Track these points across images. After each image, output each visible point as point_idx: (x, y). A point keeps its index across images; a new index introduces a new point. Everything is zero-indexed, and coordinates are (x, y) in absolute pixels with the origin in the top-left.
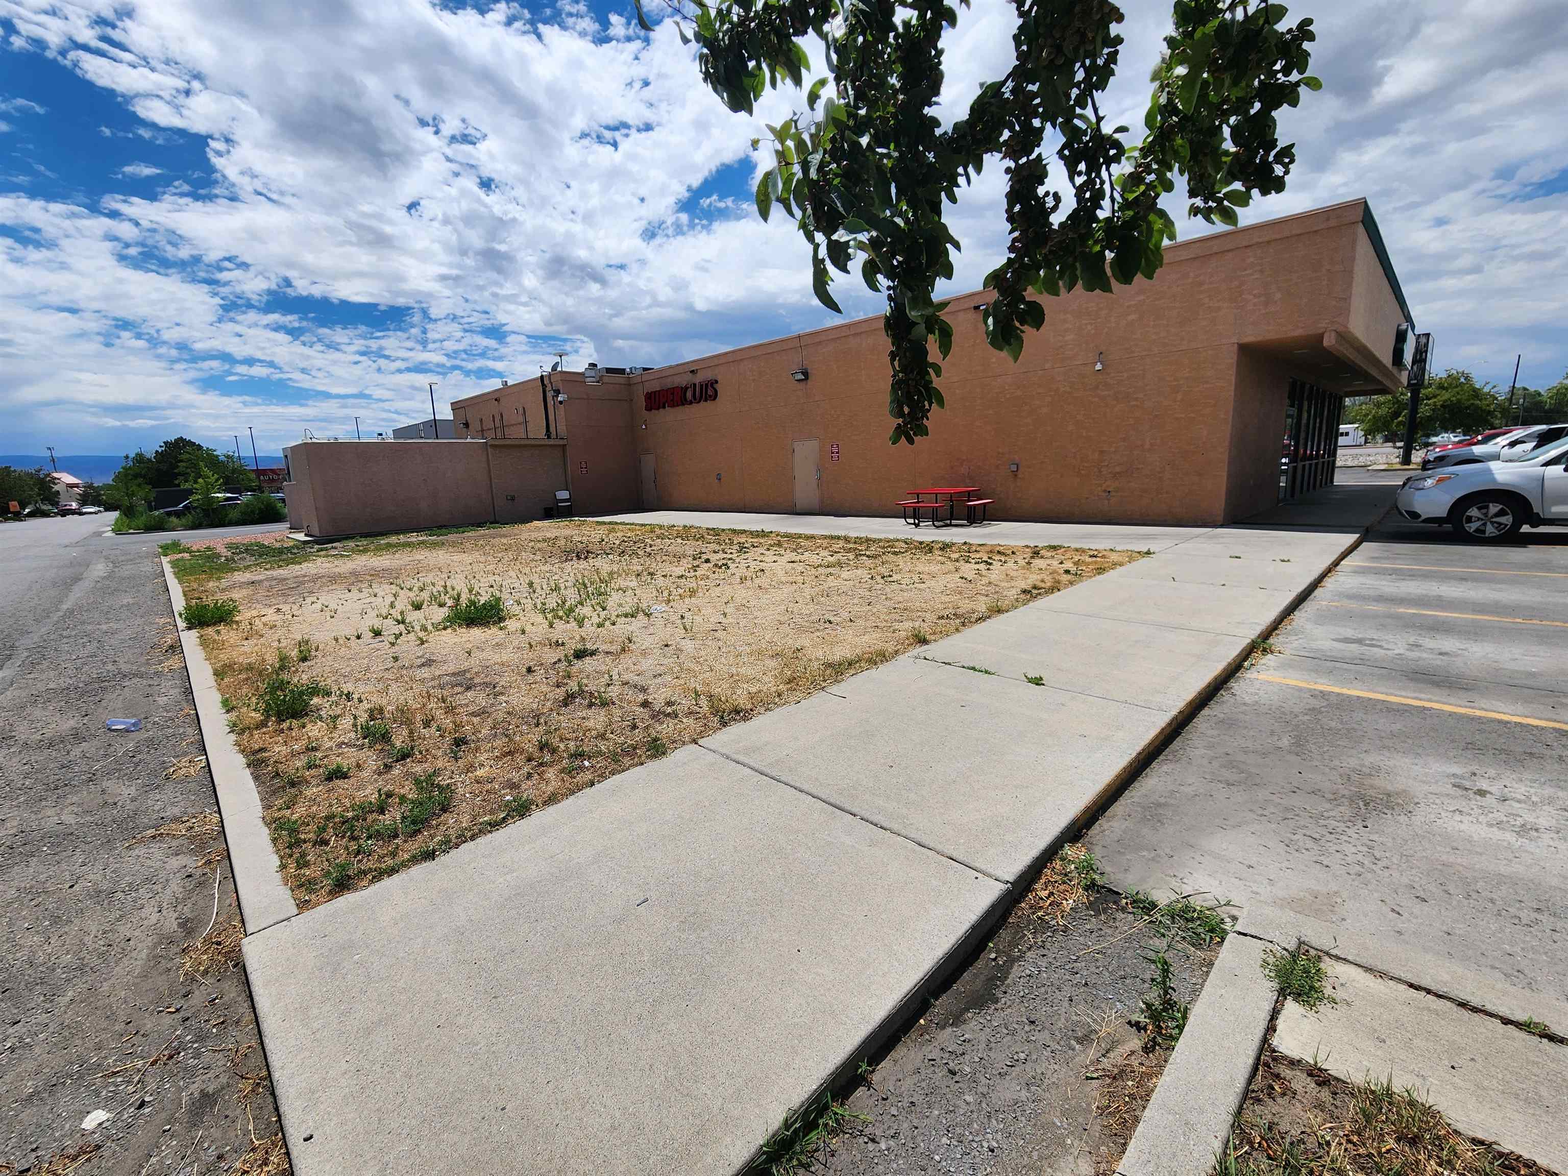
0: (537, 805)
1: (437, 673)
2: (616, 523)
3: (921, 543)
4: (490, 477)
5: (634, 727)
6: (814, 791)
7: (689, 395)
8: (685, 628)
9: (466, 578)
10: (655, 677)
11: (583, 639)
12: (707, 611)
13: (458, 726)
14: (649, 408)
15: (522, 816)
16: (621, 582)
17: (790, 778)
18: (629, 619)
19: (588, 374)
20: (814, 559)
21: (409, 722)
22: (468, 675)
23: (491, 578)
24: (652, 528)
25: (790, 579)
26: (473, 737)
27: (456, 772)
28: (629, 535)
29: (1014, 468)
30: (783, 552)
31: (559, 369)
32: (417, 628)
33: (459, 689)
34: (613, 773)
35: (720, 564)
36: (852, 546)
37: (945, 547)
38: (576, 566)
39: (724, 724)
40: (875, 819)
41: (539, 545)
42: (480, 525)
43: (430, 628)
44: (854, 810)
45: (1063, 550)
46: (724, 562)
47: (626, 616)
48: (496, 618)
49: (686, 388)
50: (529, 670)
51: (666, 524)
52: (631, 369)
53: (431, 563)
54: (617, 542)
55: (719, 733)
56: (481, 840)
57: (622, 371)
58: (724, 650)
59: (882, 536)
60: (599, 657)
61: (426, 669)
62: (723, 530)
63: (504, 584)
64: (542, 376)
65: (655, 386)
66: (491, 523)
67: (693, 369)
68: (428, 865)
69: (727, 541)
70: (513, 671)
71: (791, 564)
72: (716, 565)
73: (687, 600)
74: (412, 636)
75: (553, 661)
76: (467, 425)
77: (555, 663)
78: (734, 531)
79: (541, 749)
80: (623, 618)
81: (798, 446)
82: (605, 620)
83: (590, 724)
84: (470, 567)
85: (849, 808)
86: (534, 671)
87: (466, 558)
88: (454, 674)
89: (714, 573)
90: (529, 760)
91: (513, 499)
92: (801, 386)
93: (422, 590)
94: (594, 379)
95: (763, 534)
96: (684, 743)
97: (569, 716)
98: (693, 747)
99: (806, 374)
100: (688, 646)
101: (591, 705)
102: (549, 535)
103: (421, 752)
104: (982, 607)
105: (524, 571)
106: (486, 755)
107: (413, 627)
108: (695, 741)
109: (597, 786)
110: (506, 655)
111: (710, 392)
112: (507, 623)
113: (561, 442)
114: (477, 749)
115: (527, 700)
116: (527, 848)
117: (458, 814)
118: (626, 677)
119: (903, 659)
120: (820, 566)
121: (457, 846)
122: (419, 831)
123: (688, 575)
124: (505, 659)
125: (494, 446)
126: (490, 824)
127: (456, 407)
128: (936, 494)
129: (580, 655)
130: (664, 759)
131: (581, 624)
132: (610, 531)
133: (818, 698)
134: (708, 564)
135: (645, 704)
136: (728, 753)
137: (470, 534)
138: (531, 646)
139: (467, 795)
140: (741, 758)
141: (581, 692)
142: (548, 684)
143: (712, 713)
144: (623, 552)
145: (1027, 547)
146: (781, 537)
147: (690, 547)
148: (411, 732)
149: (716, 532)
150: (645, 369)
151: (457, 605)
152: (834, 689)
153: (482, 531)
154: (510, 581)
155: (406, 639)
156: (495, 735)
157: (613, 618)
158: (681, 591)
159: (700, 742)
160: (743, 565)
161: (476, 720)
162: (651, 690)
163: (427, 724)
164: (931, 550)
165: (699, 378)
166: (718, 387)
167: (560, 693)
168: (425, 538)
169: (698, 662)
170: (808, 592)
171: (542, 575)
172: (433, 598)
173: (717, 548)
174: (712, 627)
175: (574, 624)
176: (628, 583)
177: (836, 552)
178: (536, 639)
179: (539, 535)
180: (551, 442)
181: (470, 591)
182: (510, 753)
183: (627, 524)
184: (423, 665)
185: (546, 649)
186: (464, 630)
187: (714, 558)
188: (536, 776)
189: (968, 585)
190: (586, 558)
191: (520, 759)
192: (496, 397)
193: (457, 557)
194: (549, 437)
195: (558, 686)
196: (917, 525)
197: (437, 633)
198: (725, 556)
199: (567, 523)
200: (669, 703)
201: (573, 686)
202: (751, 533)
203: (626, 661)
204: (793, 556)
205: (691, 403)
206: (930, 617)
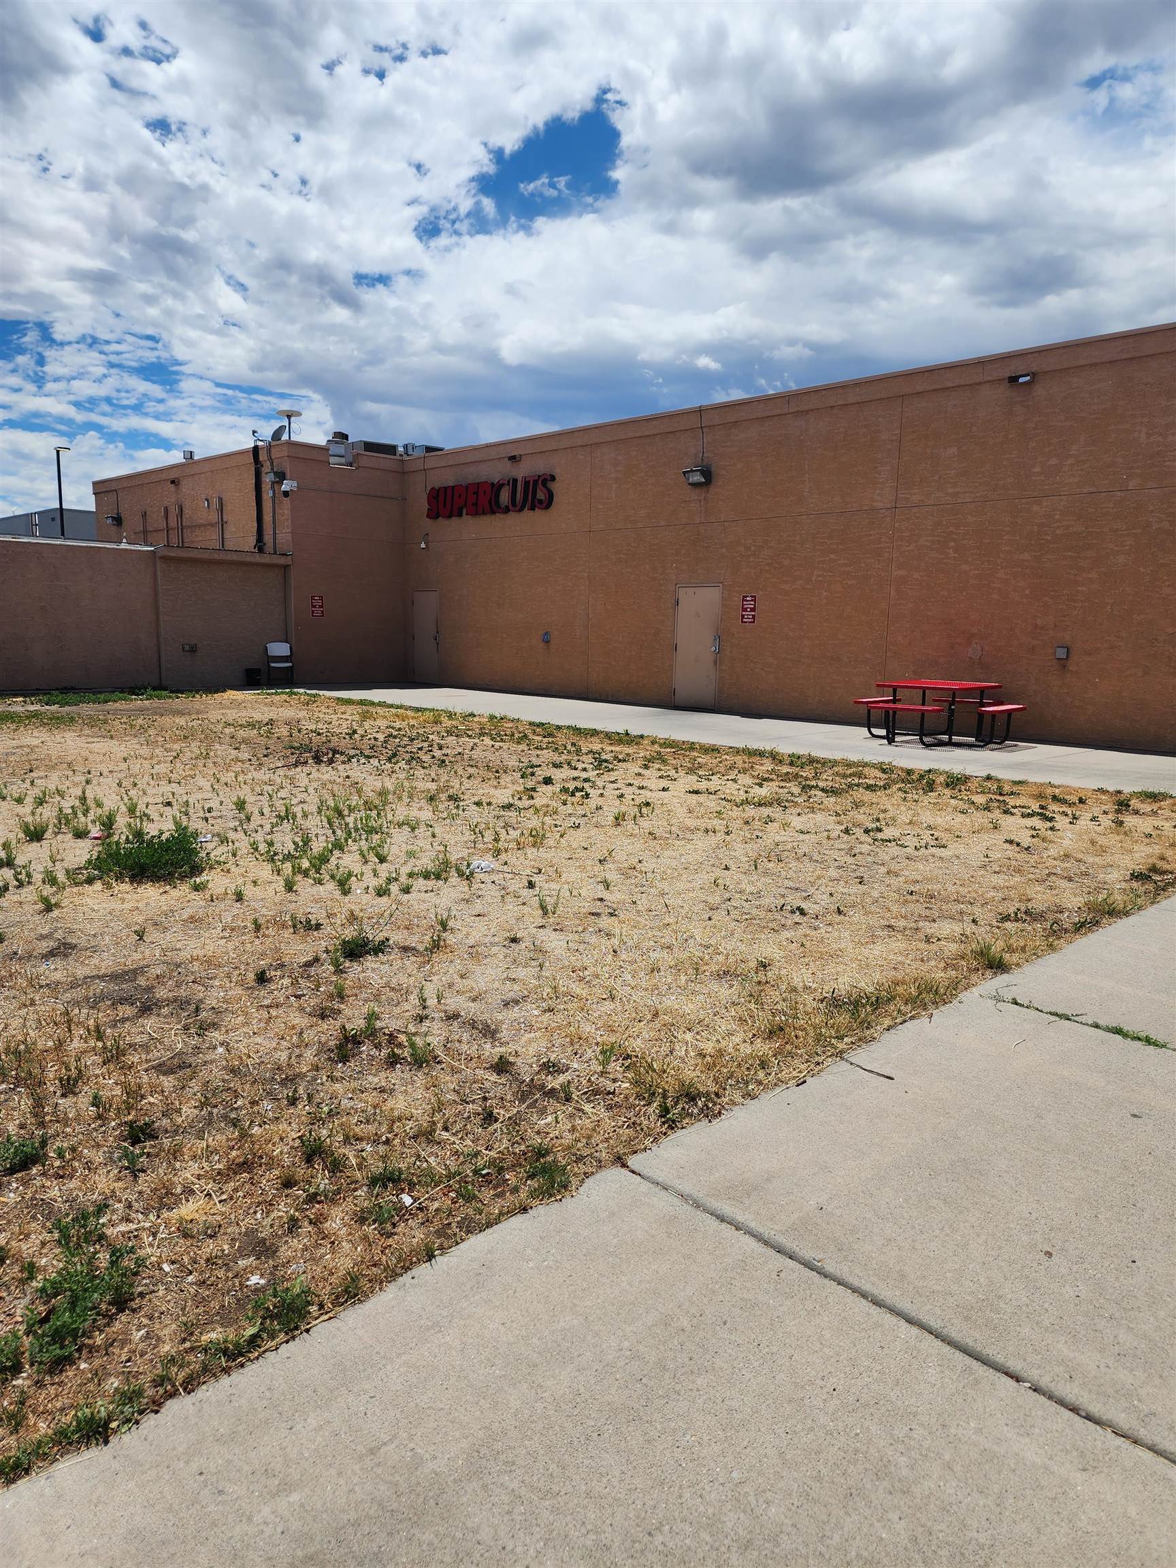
0: (321, 1306)
1: (81, 972)
2: (372, 704)
3: (909, 772)
4: (157, 607)
5: (489, 1118)
6: (905, 1305)
7: (505, 497)
8: (543, 908)
9: (120, 785)
10: (506, 1004)
11: (352, 918)
12: (572, 874)
13: (134, 1094)
14: (434, 514)
15: (292, 1332)
16: (401, 811)
17: (846, 1269)
18: (431, 883)
19: (334, 449)
20: (730, 789)
21: (34, 1084)
22: (142, 981)
23: (166, 789)
24: (436, 716)
25: (702, 823)
26: (165, 1122)
27: (136, 1205)
28: (397, 725)
29: (1061, 653)
30: (672, 773)
31: (285, 437)
32: (38, 877)
33: (126, 1011)
34: (471, 1227)
35: (571, 786)
36: (785, 769)
37: (956, 782)
38: (315, 775)
39: (672, 1125)
40: (1070, 1392)
41: (242, 733)
42: (135, 690)
43: (61, 877)
44: (1015, 1365)
45: (1169, 801)
46: (579, 784)
47: (426, 876)
48: (186, 868)
49: (500, 486)
50: (262, 978)
51: (458, 711)
52: (406, 447)
53: (54, 754)
54: (381, 737)
55: (664, 1141)
56: (209, 1392)
57: (390, 449)
58: (624, 957)
59: (838, 756)
60: (395, 955)
61: (58, 962)
62: (559, 728)
63: (191, 801)
64: (256, 449)
65: (447, 479)
66: (154, 689)
67: (512, 452)
68: (93, 1457)
69: (569, 747)
70: (229, 976)
71: (695, 796)
72: (565, 790)
73: (531, 852)
74: (28, 894)
75: (304, 960)
76: (118, 521)
77: (308, 964)
78: (578, 731)
79: (309, 1160)
80: (421, 881)
81: (685, 595)
82: (389, 881)
83: (398, 1104)
84: (124, 766)
85: (1000, 1359)
86: (270, 980)
87: (117, 748)
88: (114, 977)
89: (565, 803)
90: (288, 1183)
91: (193, 650)
92: (694, 494)
93: (40, 802)
94: (343, 460)
95: (626, 738)
96: (600, 1165)
97: (354, 1084)
98: (617, 1173)
99: (707, 474)
100: (554, 942)
101: (393, 1061)
102: (257, 716)
103: (61, 1155)
104: (1072, 899)
105: (223, 780)
106: (194, 1167)
107: (29, 875)
108: (620, 1161)
109: (441, 1261)
110: (209, 943)
111: (541, 495)
112: (204, 877)
113: (282, 561)
114: (176, 1153)
115: (265, 1043)
116: (313, 1422)
117: (151, 1318)
118: (453, 1002)
119: (970, 997)
120: (746, 802)
121: (156, 1406)
122: (68, 1360)
123: (520, 804)
124: (210, 949)
125: (164, 558)
126: (225, 1352)
127: (102, 489)
128: (924, 690)
129: (356, 950)
130: (567, 1201)
131: (344, 885)
132: (365, 716)
133: (836, 1075)
134: (549, 787)
135: (502, 1066)
136: (695, 1194)
137: (117, 705)
138: (258, 927)
139: (166, 1267)
140: (727, 1209)
141: (371, 1033)
142: (302, 1009)
143: (639, 1096)
144: (395, 755)
145: (1102, 791)
146: (661, 745)
147: (510, 755)
148: (38, 1103)
149: (547, 730)
150: (429, 449)
151: (109, 836)
152: (861, 1056)
153: (138, 702)
154: (200, 796)
155: (16, 898)
156: (209, 1121)
157: (403, 879)
158: (514, 834)
159: (633, 1161)
160: (610, 792)
161: (168, 1082)
162: (504, 1034)
163: (69, 1087)
164: (931, 786)
165: (522, 471)
166: (556, 487)
167: (328, 1031)
168: (37, 707)
169: (581, 979)
170: (741, 851)
171: (258, 789)
172: (63, 820)
173: (557, 758)
174: (587, 907)
175: (331, 886)
176: (414, 813)
177: (765, 780)
178: (266, 913)
179: (242, 715)
180: (265, 559)
181: (132, 810)
182: (245, 1166)
183: (391, 706)
184: (52, 954)
185: (287, 933)
186: (126, 887)
187: (558, 775)
188: (307, 1228)
189: (1023, 856)
190: (331, 761)
191: (268, 1180)
192: (172, 478)
193: (101, 746)
194: (261, 550)
195: (323, 1017)
196: (891, 741)
197: (75, 890)
198: (575, 774)
199: (284, 697)
200: (551, 1068)
201: (354, 1017)
202: (608, 736)
203: (446, 969)
204: (691, 781)
205: (506, 510)
206: (985, 915)
